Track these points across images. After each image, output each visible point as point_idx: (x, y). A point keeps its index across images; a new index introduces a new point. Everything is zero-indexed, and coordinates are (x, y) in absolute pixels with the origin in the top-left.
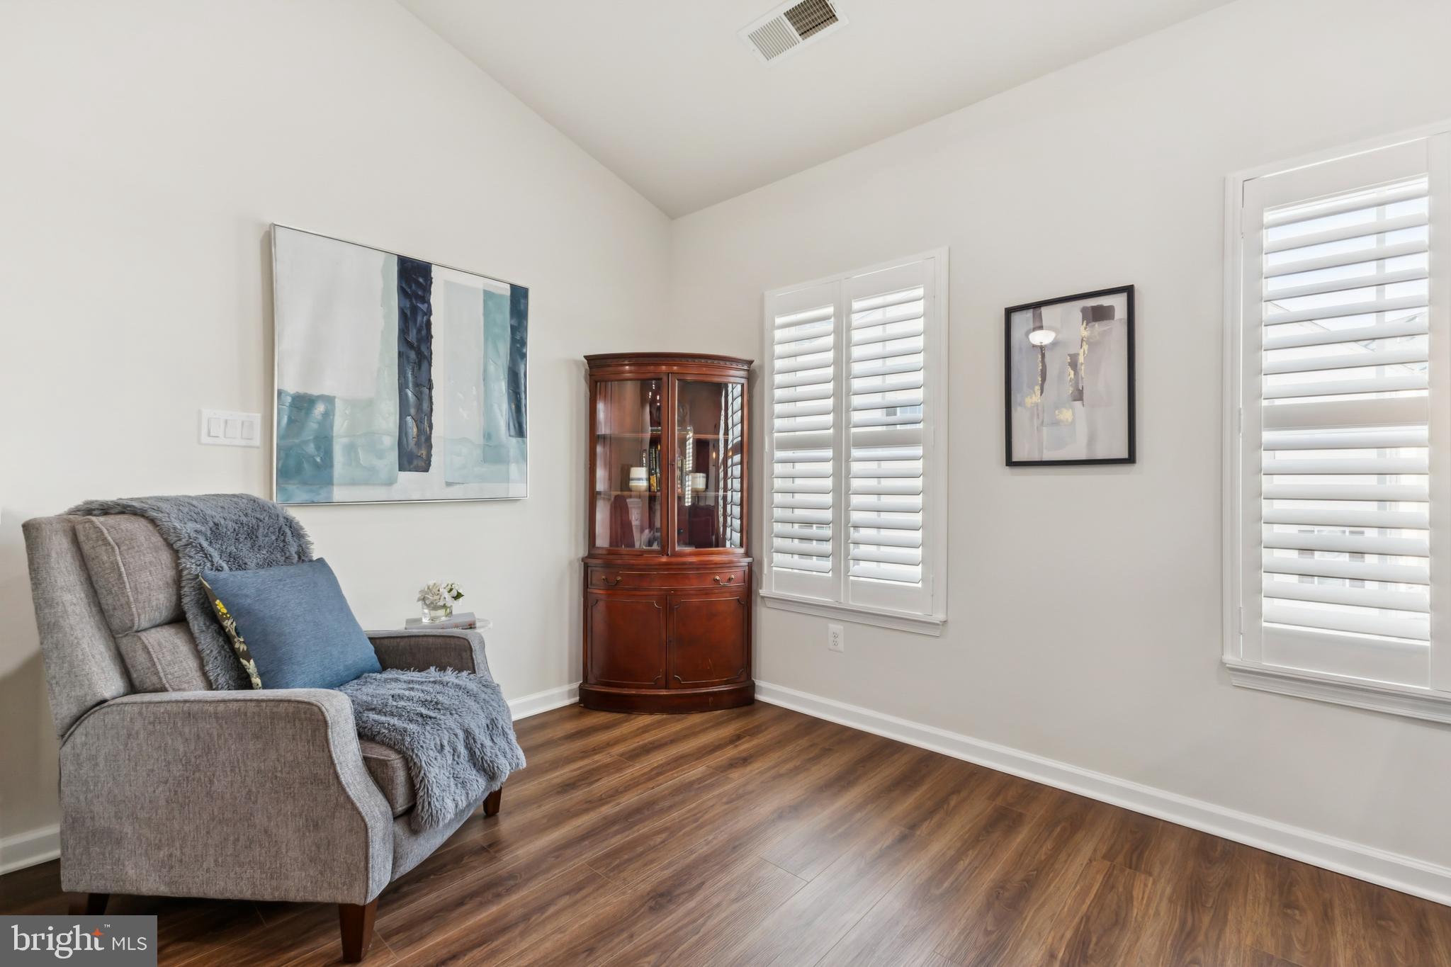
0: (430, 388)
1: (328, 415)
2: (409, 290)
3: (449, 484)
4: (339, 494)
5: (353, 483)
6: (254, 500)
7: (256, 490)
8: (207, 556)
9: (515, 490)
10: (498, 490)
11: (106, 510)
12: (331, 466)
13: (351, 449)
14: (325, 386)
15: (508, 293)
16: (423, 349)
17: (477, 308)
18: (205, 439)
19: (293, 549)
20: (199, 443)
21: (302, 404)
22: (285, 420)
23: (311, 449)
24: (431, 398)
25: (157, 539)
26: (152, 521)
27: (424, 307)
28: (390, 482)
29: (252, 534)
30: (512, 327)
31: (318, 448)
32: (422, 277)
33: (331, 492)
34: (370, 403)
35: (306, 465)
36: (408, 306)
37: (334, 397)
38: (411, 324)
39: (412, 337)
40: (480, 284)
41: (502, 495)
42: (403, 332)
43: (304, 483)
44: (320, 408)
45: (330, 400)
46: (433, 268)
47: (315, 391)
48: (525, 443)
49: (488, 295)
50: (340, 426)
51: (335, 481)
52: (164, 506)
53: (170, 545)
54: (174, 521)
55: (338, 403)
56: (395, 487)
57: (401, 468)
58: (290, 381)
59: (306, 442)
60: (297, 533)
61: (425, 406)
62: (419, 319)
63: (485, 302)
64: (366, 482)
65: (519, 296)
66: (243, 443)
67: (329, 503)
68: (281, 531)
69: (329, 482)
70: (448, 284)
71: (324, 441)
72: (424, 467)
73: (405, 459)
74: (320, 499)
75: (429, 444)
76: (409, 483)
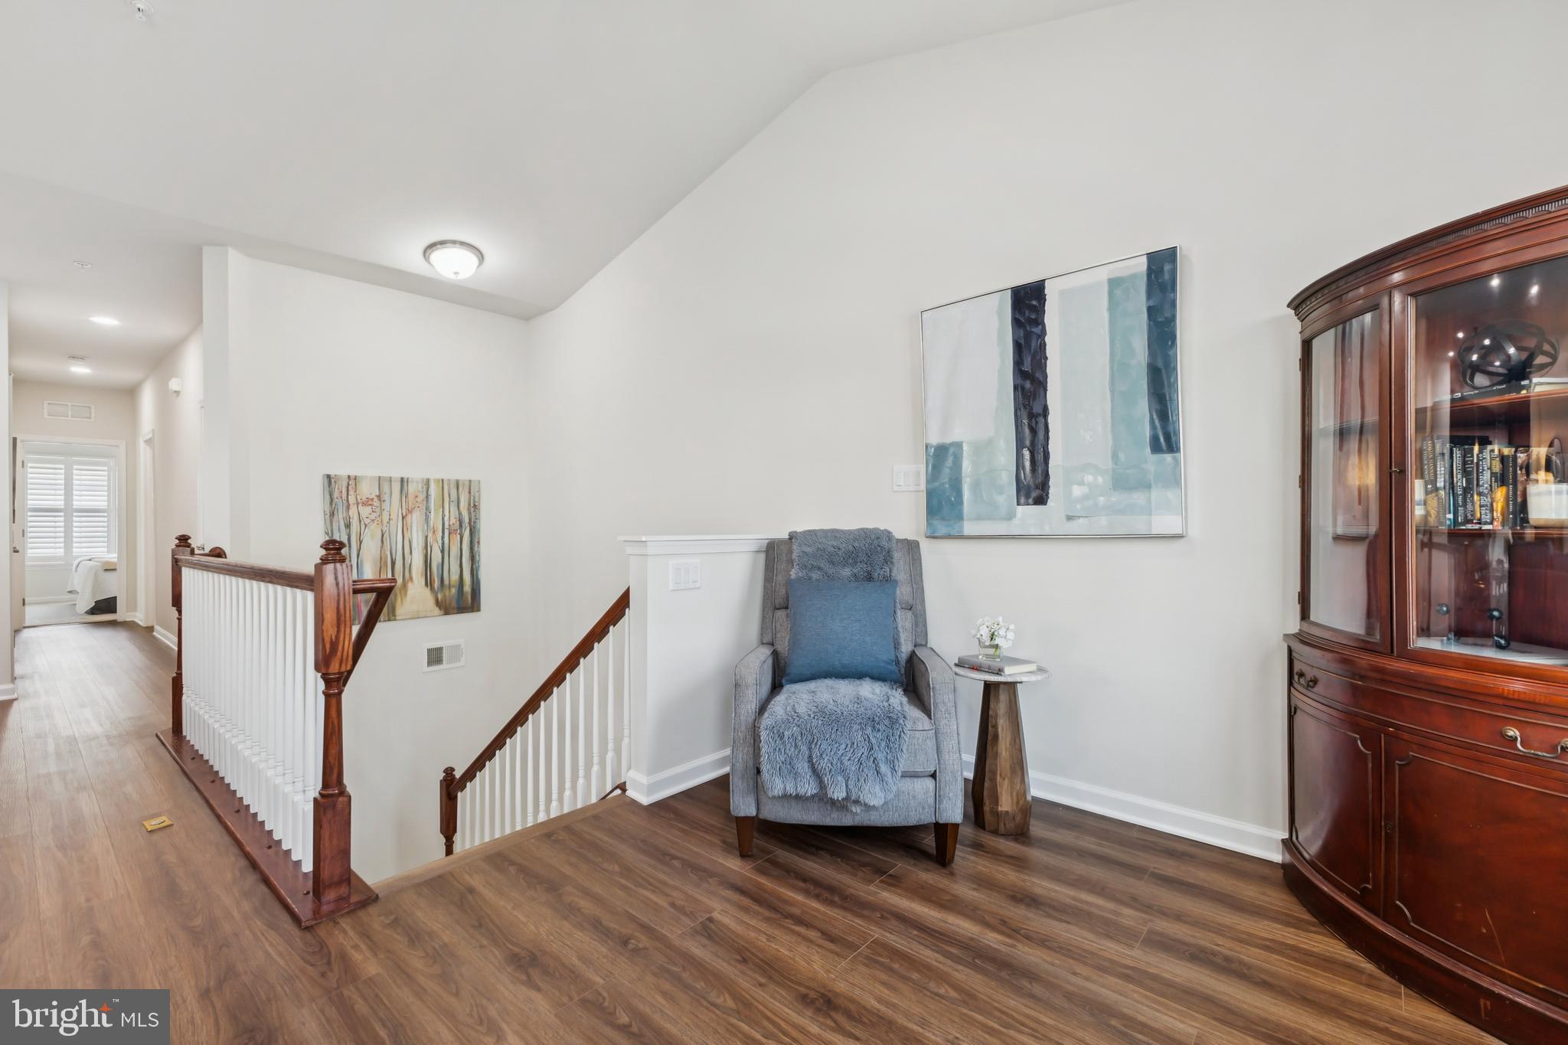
0: (1046, 415)
1: (958, 458)
2: (1022, 319)
3: (1069, 518)
4: (969, 528)
5: (979, 518)
9: (1166, 523)
10: (1140, 526)
12: (961, 503)
13: (976, 486)
14: (958, 433)
15: (1144, 268)
16: (1038, 375)
17: (1100, 306)
21: (942, 452)
22: (930, 470)
23: (947, 489)
24: (1047, 427)
27: (1037, 330)
28: (1010, 516)
30: (1150, 310)
31: (951, 489)
32: (1035, 299)
33: (962, 527)
34: (990, 442)
35: (944, 504)
36: (1022, 335)
37: (962, 442)
38: (1025, 351)
39: (1027, 366)
40: (1102, 275)
41: (1142, 530)
42: (1018, 363)
43: (943, 519)
44: (952, 454)
45: (959, 445)
46: (1048, 283)
47: (948, 440)
48: (1177, 462)
49: (1115, 283)
50: (967, 466)
51: (965, 517)
55: (965, 447)
56: (1015, 521)
57: (1019, 502)
58: (934, 440)
59: (943, 484)
61: (1042, 434)
62: (1033, 344)
63: (1110, 293)
64: (990, 518)
65: (1163, 265)
67: (962, 538)
69: (961, 517)
70: (1066, 292)
71: (957, 483)
72: (1041, 500)
73: (1023, 493)
74: (954, 532)
75: (1047, 476)
76: (1028, 516)
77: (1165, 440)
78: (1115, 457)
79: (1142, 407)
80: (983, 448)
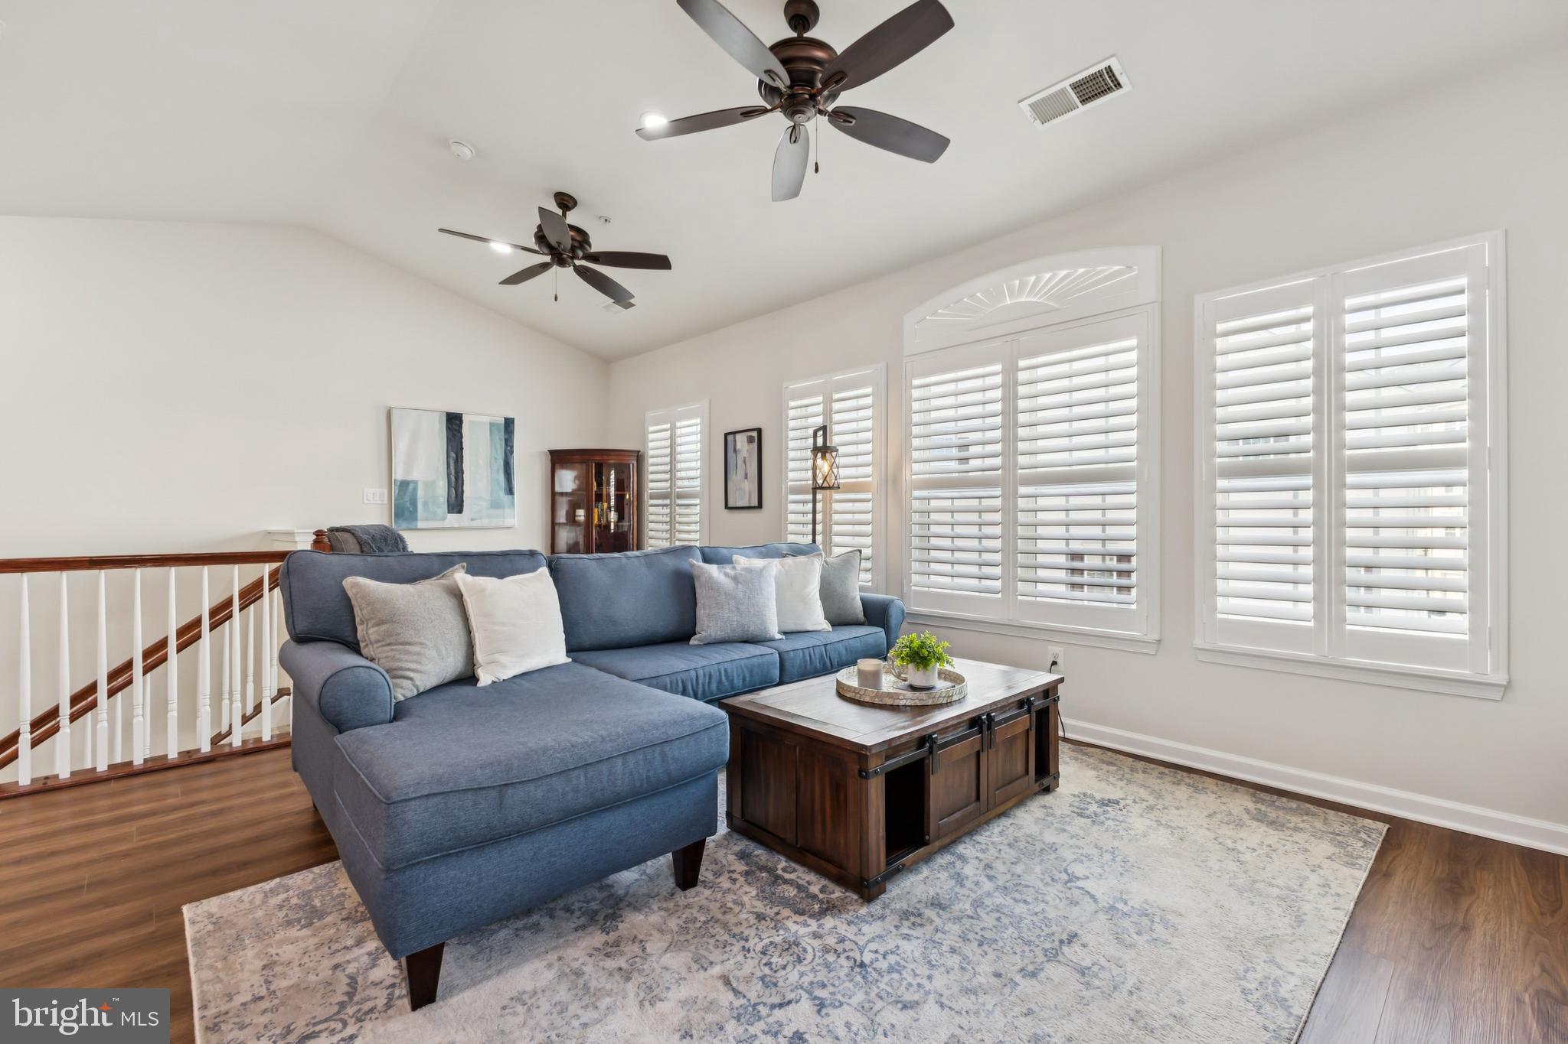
0: (463, 473)
1: (415, 490)
2: (451, 428)
3: (472, 520)
4: (420, 524)
5: (427, 519)
6: (386, 527)
7: (386, 523)
8: (371, 547)
9: (509, 522)
10: (499, 522)
11: (338, 530)
12: (417, 511)
13: (425, 504)
14: (415, 476)
15: (503, 422)
17: (486, 432)
18: (366, 502)
19: (401, 547)
20: (363, 503)
21: (404, 484)
22: (397, 491)
23: (408, 504)
24: (463, 478)
25: (355, 540)
26: (353, 534)
27: (460, 435)
28: (444, 519)
29: (386, 540)
30: (506, 440)
31: (411, 504)
32: (458, 421)
33: (417, 524)
34: (435, 482)
35: (406, 512)
36: (452, 435)
37: (418, 481)
38: (452, 442)
40: (487, 419)
41: (501, 525)
43: (406, 519)
44: (411, 487)
45: (416, 482)
46: (464, 415)
47: (409, 479)
48: (513, 498)
49: (491, 424)
50: (420, 494)
51: (419, 518)
52: (357, 529)
53: (359, 543)
54: (360, 534)
55: (420, 483)
56: (447, 521)
57: (449, 512)
58: (399, 475)
59: (406, 501)
60: (402, 540)
61: (460, 482)
62: (457, 440)
63: (490, 428)
64: (433, 519)
65: (509, 423)
66: (379, 502)
67: (417, 529)
68: (396, 539)
69: (416, 519)
70: (472, 422)
71: (414, 502)
72: (460, 511)
73: (450, 508)
74: (412, 526)
75: (462, 501)
76: (453, 519)
77: (510, 491)
78: (491, 495)
79: (501, 477)
80: (431, 485)
